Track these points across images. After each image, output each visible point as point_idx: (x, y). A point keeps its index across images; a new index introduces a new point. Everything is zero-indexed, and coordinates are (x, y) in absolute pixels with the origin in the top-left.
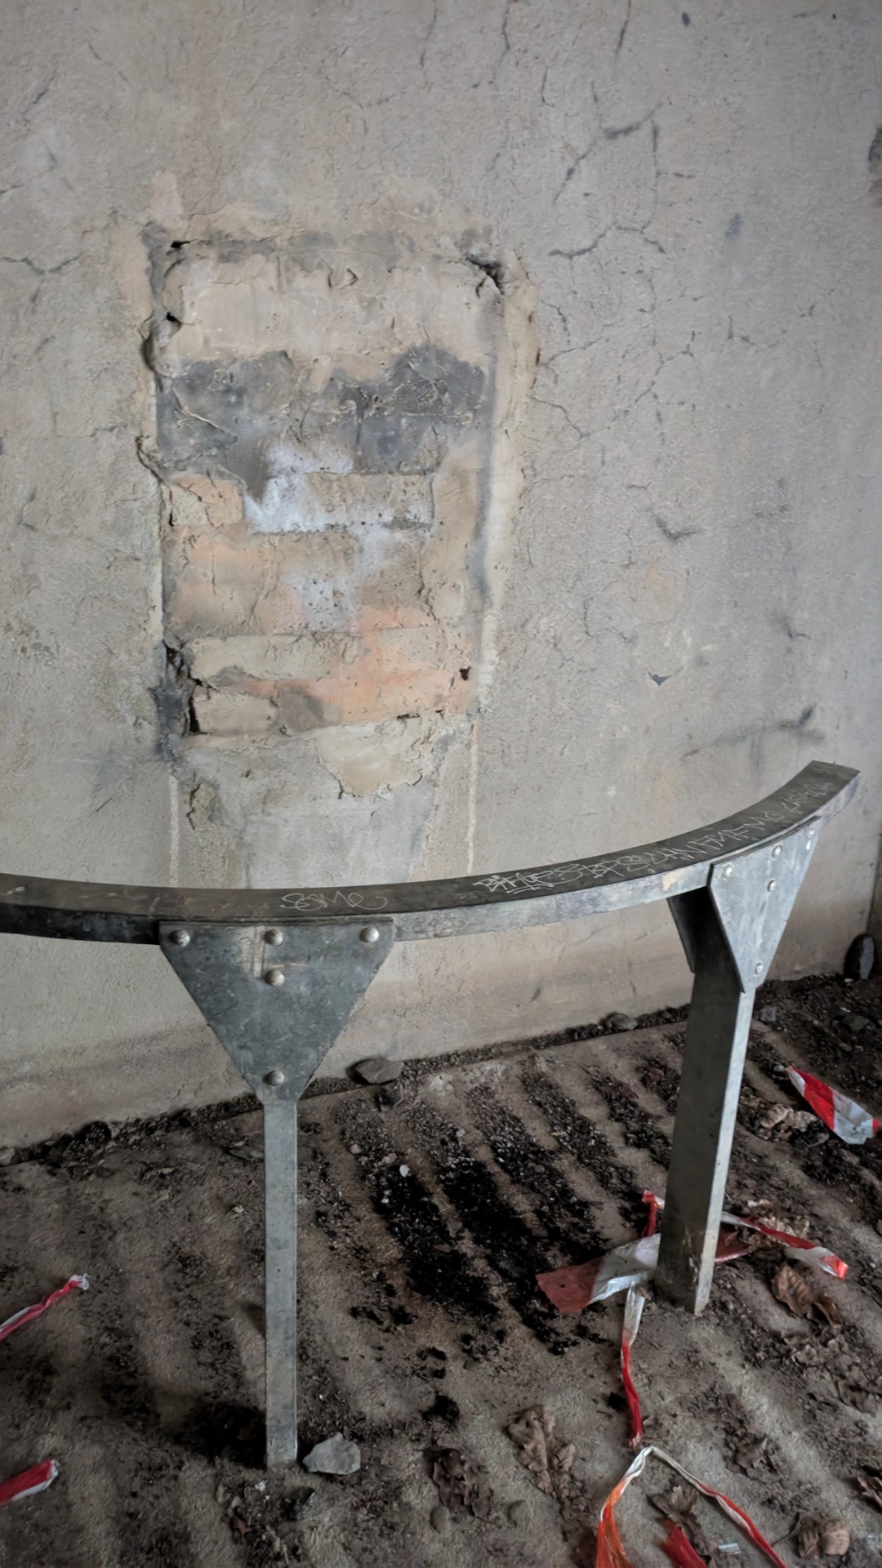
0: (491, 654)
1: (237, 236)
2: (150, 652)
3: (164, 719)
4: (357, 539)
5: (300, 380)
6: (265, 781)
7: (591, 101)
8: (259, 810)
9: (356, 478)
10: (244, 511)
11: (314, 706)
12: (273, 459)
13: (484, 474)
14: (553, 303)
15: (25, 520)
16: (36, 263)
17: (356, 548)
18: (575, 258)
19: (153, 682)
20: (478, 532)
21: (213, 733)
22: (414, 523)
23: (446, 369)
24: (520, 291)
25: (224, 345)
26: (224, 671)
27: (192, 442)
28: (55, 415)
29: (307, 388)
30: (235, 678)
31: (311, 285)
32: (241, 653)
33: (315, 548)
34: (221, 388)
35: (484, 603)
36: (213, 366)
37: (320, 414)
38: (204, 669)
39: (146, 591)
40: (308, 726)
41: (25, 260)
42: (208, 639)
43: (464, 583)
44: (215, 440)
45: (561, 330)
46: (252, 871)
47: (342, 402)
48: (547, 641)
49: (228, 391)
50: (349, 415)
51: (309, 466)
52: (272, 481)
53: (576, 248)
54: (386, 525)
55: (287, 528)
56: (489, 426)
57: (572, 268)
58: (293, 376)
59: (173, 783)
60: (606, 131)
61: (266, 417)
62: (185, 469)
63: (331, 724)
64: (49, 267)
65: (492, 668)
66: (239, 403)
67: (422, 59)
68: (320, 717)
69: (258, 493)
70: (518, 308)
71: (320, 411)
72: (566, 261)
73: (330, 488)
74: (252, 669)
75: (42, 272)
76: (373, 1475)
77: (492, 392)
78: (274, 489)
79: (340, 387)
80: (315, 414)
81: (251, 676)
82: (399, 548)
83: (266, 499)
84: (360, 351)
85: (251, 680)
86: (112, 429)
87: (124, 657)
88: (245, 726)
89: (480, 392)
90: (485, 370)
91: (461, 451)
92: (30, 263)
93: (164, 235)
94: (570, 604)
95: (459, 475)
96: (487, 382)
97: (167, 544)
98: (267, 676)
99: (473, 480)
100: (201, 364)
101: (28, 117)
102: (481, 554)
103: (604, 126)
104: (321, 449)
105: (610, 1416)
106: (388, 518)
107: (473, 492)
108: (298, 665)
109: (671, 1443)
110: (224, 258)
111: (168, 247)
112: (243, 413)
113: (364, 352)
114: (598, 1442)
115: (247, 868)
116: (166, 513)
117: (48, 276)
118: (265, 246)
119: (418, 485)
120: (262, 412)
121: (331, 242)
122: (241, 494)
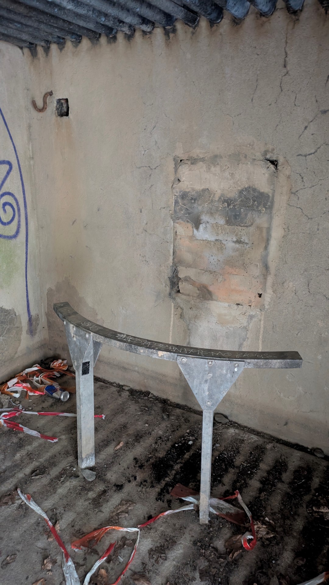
0: (269, 291)
1: (196, 158)
2: (169, 267)
3: (171, 287)
4: (225, 245)
5: (211, 197)
6: (196, 312)
7: (315, 102)
8: (193, 320)
9: (226, 226)
10: (193, 232)
11: (210, 293)
12: (202, 219)
13: (269, 229)
14: (298, 172)
15: (145, 229)
16: (151, 167)
17: (224, 247)
18: (307, 156)
19: (170, 276)
20: (266, 248)
21: (183, 294)
22: (244, 242)
23: (256, 194)
24: (285, 168)
25: (191, 186)
26: (186, 277)
27: (182, 212)
28: (152, 204)
29: (214, 199)
30: (189, 279)
31: (216, 170)
32: (191, 273)
33: (212, 246)
34: (190, 198)
35: (267, 272)
36: (189, 192)
37: (216, 207)
38: (181, 275)
39: (169, 251)
40: (208, 299)
41: (149, 167)
42: (183, 267)
43: (260, 265)
44: (188, 212)
45: (301, 181)
46: (190, 338)
47: (223, 203)
48: (292, 291)
49: (192, 199)
50: (225, 207)
51: (212, 221)
52: (201, 225)
53: (308, 153)
54: (234, 242)
55: (204, 239)
56: (271, 213)
57: (306, 160)
58: (210, 195)
59: (173, 305)
60: (321, 111)
61: (201, 207)
62: (179, 219)
63: (215, 300)
64: (154, 168)
65: (270, 296)
66: (195, 202)
67: (252, 100)
68: (212, 297)
69: (197, 228)
70: (284, 174)
71: (217, 205)
72: (304, 158)
73: (218, 228)
74: (193, 278)
75: (152, 169)
76: (91, 485)
77: (272, 202)
78: (201, 227)
79: (223, 199)
80: (215, 206)
81: (192, 280)
82: (238, 250)
83: (199, 230)
84: (229, 189)
85: (192, 281)
86: (164, 208)
87: (164, 267)
88: (191, 294)
89: (268, 202)
90: (271, 195)
91: (261, 220)
92: (150, 167)
93: (178, 159)
94: (302, 279)
95: (259, 228)
96: (271, 199)
97: (175, 239)
98: (197, 281)
99: (265, 231)
100: (185, 192)
101: (151, 133)
102: (267, 256)
103: (320, 110)
104: (217, 216)
105: (144, 519)
106: (235, 239)
107: (264, 234)
108: (205, 279)
109: (146, 535)
110: (192, 164)
111: (179, 161)
112: (195, 205)
113: (230, 189)
114: (134, 520)
115: (189, 336)
116: (175, 231)
117: (153, 170)
118: (203, 160)
119: (245, 230)
120: (200, 205)
121: (221, 157)
122: (193, 228)
